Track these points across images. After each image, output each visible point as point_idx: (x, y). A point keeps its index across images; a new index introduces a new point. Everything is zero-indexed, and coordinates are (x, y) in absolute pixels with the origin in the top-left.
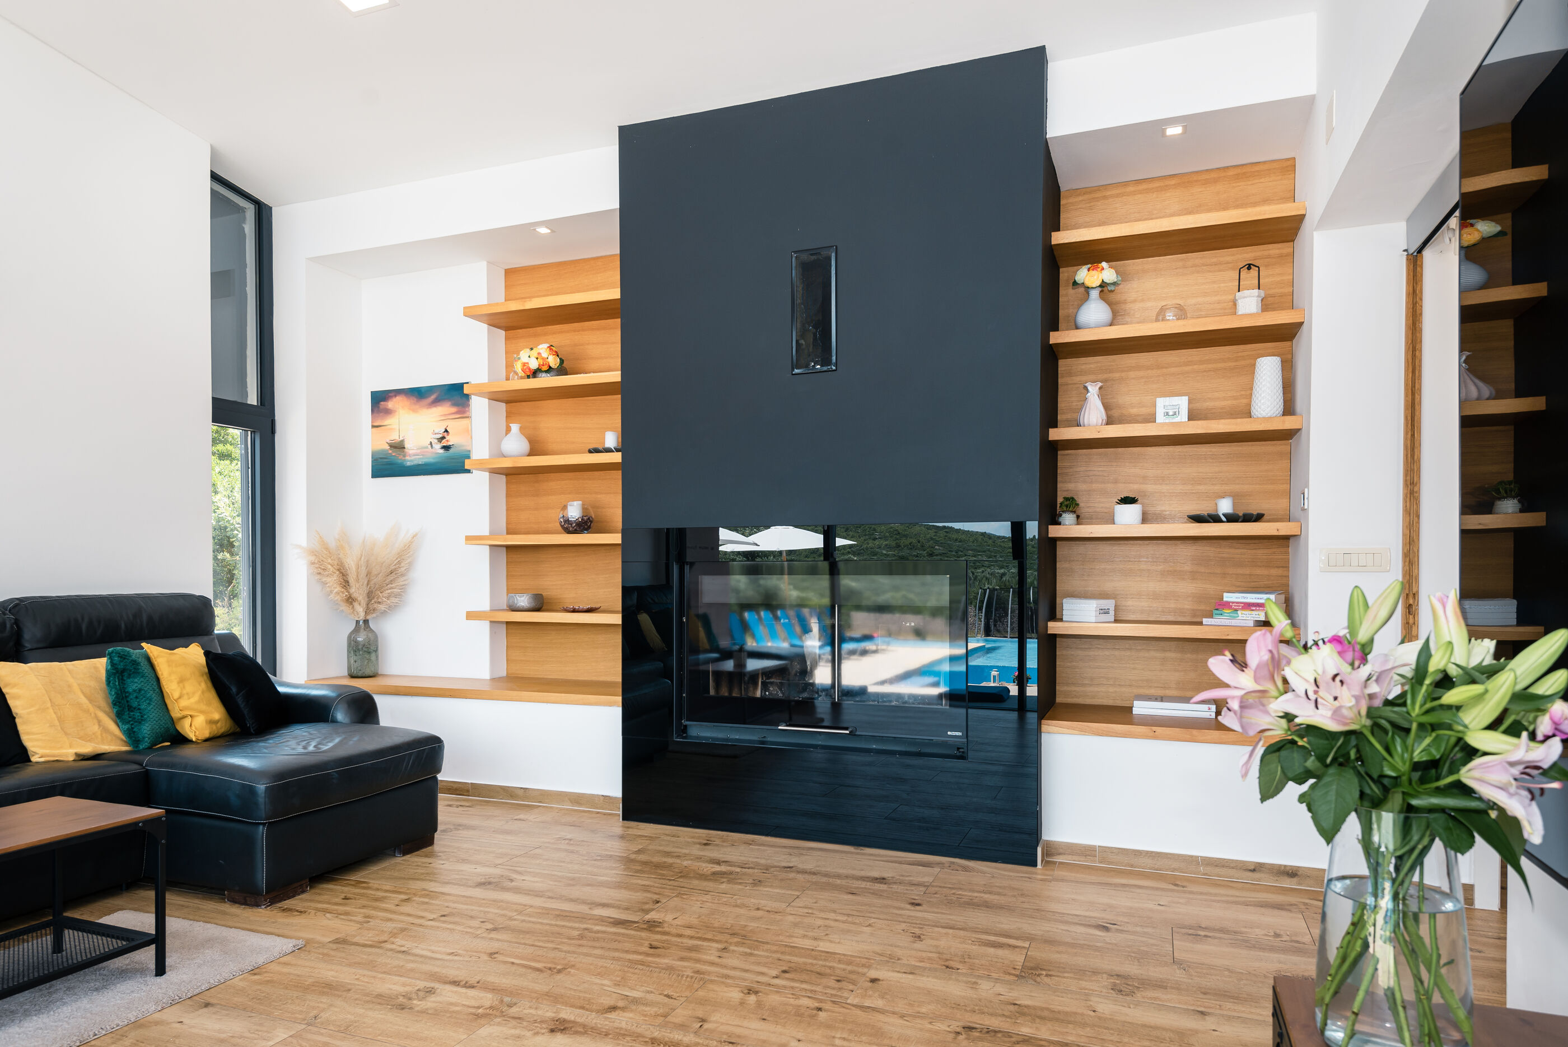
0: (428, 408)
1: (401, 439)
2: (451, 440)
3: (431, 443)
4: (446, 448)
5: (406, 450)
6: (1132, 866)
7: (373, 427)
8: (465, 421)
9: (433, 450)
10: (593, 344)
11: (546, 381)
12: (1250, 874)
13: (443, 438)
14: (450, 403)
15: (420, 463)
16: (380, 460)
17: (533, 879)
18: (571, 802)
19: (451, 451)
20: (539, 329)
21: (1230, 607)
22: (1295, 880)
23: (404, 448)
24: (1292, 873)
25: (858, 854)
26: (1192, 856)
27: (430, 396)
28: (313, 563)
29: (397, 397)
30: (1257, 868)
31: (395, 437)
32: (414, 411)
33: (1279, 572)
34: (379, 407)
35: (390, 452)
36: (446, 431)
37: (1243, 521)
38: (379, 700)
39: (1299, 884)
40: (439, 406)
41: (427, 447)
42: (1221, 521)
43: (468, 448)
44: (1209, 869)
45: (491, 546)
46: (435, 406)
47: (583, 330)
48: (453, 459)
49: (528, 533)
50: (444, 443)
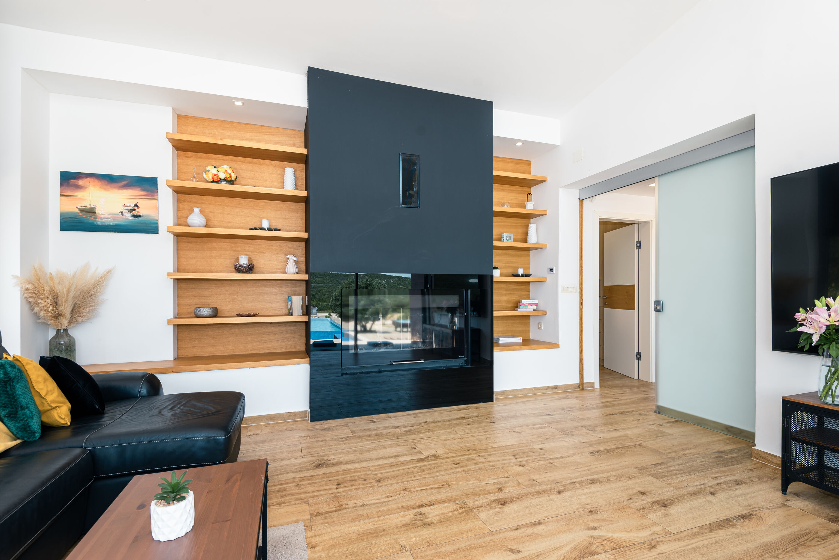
0: (119, 189)
1: (92, 206)
2: (141, 211)
3: (122, 212)
4: (137, 217)
5: (97, 214)
6: (515, 395)
7: (61, 195)
8: (153, 202)
9: (124, 217)
10: (245, 170)
11: (223, 186)
12: (546, 390)
13: (134, 210)
14: (140, 189)
15: (111, 224)
16: (70, 219)
17: (340, 456)
18: (268, 420)
19: (141, 219)
20: (204, 155)
21: (524, 305)
22: (557, 389)
23: (96, 213)
24: (556, 388)
25: (431, 412)
26: (531, 388)
27: (121, 182)
28: (27, 289)
29: (88, 178)
30: (547, 388)
31: (86, 204)
32: (105, 189)
33: (527, 293)
34: (68, 183)
35: (81, 214)
36: (136, 205)
37: (526, 276)
38: (159, 377)
39: (558, 391)
40: (130, 189)
41: (118, 215)
42: (520, 276)
43: (156, 218)
44: (536, 391)
45: (174, 279)
46: (126, 189)
47: (237, 161)
48: (143, 224)
49: (203, 272)
50: (134, 213)
